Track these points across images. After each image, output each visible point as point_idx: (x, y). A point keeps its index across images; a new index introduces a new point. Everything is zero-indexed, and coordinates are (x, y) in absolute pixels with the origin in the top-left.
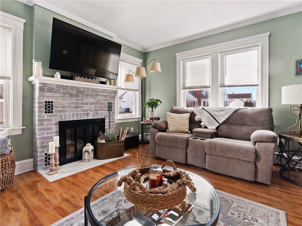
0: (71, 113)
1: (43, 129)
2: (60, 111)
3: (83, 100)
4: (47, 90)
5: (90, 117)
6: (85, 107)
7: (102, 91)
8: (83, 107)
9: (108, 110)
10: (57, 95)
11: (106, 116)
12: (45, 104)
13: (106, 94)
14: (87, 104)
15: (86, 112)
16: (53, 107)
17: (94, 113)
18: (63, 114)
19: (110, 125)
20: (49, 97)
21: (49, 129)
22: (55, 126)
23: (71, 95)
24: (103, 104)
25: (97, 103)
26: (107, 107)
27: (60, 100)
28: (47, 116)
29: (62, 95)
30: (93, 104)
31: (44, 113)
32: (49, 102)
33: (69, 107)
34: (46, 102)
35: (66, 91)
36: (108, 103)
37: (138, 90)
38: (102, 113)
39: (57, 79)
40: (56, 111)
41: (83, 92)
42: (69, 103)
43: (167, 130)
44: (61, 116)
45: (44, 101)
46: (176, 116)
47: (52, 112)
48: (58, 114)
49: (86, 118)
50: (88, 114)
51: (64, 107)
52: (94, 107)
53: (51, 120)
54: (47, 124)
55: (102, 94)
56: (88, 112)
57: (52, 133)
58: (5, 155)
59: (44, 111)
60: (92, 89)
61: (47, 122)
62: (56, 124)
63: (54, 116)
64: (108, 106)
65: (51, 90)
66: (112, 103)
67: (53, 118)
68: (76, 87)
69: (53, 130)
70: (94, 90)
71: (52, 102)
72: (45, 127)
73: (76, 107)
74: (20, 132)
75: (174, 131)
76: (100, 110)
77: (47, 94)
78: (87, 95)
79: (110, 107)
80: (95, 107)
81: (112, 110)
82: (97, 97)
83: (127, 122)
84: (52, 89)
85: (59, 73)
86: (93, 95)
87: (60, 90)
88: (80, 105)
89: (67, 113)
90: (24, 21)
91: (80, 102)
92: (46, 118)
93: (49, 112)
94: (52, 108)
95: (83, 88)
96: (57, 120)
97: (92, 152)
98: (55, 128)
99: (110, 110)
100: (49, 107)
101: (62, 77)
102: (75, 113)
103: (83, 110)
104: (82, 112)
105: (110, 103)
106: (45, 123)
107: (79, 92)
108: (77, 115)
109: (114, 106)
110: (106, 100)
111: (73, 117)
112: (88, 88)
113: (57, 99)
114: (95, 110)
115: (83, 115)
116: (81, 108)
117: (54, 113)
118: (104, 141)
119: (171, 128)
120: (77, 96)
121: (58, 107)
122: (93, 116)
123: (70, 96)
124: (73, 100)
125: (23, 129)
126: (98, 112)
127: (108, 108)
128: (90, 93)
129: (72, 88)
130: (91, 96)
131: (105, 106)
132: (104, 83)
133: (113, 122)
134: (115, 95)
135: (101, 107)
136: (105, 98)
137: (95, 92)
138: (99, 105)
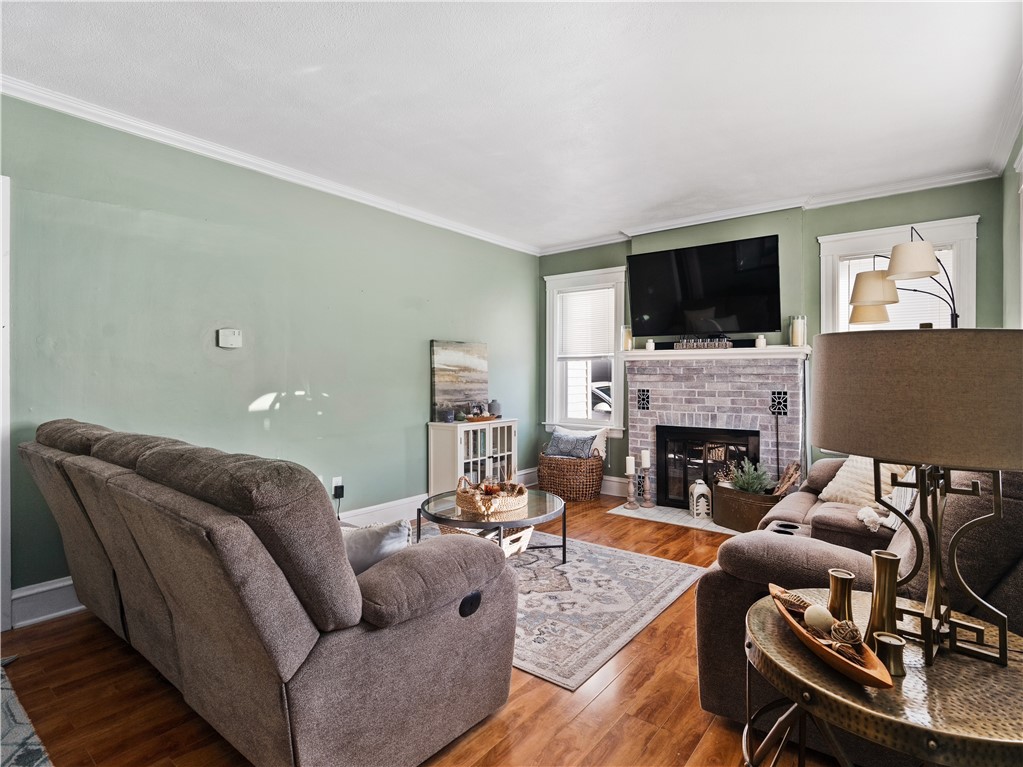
0: (679, 413)
1: (636, 435)
2: (659, 408)
3: (704, 387)
4: (639, 371)
5: (720, 425)
6: (709, 402)
7: (747, 363)
8: (703, 401)
9: (773, 413)
10: (653, 378)
11: (765, 428)
12: (637, 393)
13: (761, 371)
14: (712, 395)
15: (710, 414)
16: (650, 400)
17: (729, 417)
18: (664, 412)
19: (778, 451)
20: (639, 383)
21: (643, 436)
22: (652, 433)
23: (677, 378)
24: (759, 395)
25: (739, 394)
26: (771, 404)
28: (642, 415)
29: (661, 377)
30: (728, 394)
31: (637, 409)
32: (643, 391)
33: (674, 399)
34: (639, 391)
35: (667, 372)
36: (774, 393)
38: (754, 419)
39: (650, 352)
40: (653, 407)
41: (698, 371)
42: (676, 393)
44: (661, 417)
45: (636, 389)
47: (648, 408)
48: (657, 412)
49: (709, 425)
50: (714, 418)
51: (665, 400)
52: (729, 402)
53: (647, 423)
54: (641, 427)
55: (748, 371)
56: (716, 412)
57: (647, 443)
59: (637, 405)
60: (717, 361)
61: (642, 425)
62: (652, 429)
63: (651, 415)
64: (773, 401)
65: (642, 371)
66: (785, 393)
67: (649, 419)
68: (682, 362)
69: (649, 439)
70: (722, 364)
71: (648, 391)
72: (638, 431)
73: (689, 401)
74: (621, 436)
76: (746, 410)
77: (639, 378)
78: (711, 376)
79: (780, 404)
80: (733, 402)
81: (785, 414)
82: (736, 379)
84: (644, 369)
85: (651, 341)
86: (726, 376)
87: (655, 370)
88: (697, 397)
89: (672, 412)
90: (625, 267)
91: (697, 390)
92: (639, 417)
93: (643, 408)
94: (648, 402)
95: (698, 362)
96: (655, 422)
98: (651, 437)
99: (780, 413)
100: (643, 400)
101: (658, 346)
102: (687, 413)
103: (704, 409)
104: (701, 413)
105: (779, 393)
106: (638, 425)
107: (690, 372)
108: (691, 416)
109: (794, 403)
110: (766, 384)
111: (682, 421)
112: (710, 361)
113: (658, 389)
114: (733, 410)
115: (704, 418)
116: (698, 403)
117: (651, 410)
118: (727, 484)
120: (688, 378)
121: (657, 400)
122: (728, 423)
123: (675, 380)
124: (683, 387)
125: (623, 431)
126: (743, 414)
127: (773, 406)
128: (713, 371)
129: (675, 363)
130: (720, 376)
131: (762, 402)
132: (752, 344)
133: (790, 445)
134: (793, 371)
135: (750, 403)
136: (761, 381)
137: (728, 371)
138: (743, 397)
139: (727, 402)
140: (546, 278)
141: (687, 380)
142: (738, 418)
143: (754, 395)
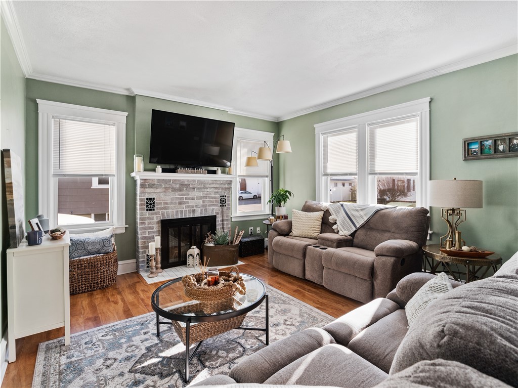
0: (175, 210)
1: (144, 228)
2: (162, 209)
3: (188, 194)
4: (148, 186)
5: (197, 215)
6: (191, 203)
7: (211, 182)
8: (188, 203)
9: (221, 206)
10: (158, 190)
11: (218, 213)
12: (146, 200)
13: (217, 186)
14: (193, 199)
15: (192, 209)
16: (155, 204)
17: (202, 210)
18: (165, 211)
19: (223, 224)
20: (150, 193)
21: (150, 228)
22: (157, 225)
23: (174, 190)
24: (215, 198)
25: (206, 197)
26: (220, 201)
27: (162, 196)
28: (149, 215)
29: (164, 190)
30: (201, 198)
31: (146, 211)
32: (151, 199)
33: (172, 203)
34: (147, 199)
35: (168, 187)
36: (221, 196)
37: (267, 176)
38: (213, 210)
39: (158, 174)
40: (157, 208)
41: (188, 186)
42: (172, 199)
43: (291, 234)
44: (163, 214)
45: (145, 198)
46: (303, 215)
47: (154, 210)
48: (160, 211)
49: (192, 216)
50: (194, 211)
51: (166, 203)
53: (153, 219)
54: (148, 222)
55: (212, 186)
56: (195, 208)
57: (154, 232)
58: (109, 253)
59: (146, 208)
60: (198, 181)
61: (149, 221)
62: (158, 223)
63: (156, 214)
64: (221, 200)
65: (152, 186)
66: (225, 196)
67: (155, 216)
68: (179, 180)
69: (155, 230)
70: (201, 182)
71: (154, 199)
72: (147, 226)
73: (180, 203)
74: (124, 231)
75: (298, 235)
76: (209, 206)
77: (148, 190)
78: (194, 189)
79: (223, 201)
80: (203, 202)
81: (225, 206)
82: (206, 190)
83: (251, 220)
84: (153, 185)
85: (160, 166)
86: (201, 188)
87: (161, 185)
88: (185, 200)
89: (170, 210)
90: (126, 114)
91: (185, 197)
92: (147, 216)
93: (150, 210)
94: (154, 206)
95: (188, 181)
96: (159, 218)
97: (198, 256)
98: (156, 228)
99: (223, 206)
100: (151, 204)
101: (164, 171)
102: (179, 210)
103: (188, 207)
104: (187, 209)
105: (223, 196)
106: (147, 221)
107: (183, 186)
108: (181, 212)
109: (229, 201)
110: (218, 192)
111: (176, 215)
112: (194, 181)
113: (158, 195)
114: (203, 206)
115: (189, 212)
116: (185, 204)
117: (156, 211)
118: (212, 245)
119: (295, 232)
120: (181, 190)
121: (160, 204)
122: (201, 213)
123: (172, 191)
124: (177, 195)
125: (126, 228)
126: (208, 208)
127: (221, 202)
128: (196, 186)
129: (175, 181)
130: (198, 189)
131: (216, 201)
132: (214, 172)
133: (227, 220)
134: (230, 186)
135: (211, 202)
136: (216, 191)
137: (203, 185)
138: (208, 199)
139: (200, 202)
140: (38, 101)
141: (180, 191)
142: (206, 210)
143: (213, 198)
